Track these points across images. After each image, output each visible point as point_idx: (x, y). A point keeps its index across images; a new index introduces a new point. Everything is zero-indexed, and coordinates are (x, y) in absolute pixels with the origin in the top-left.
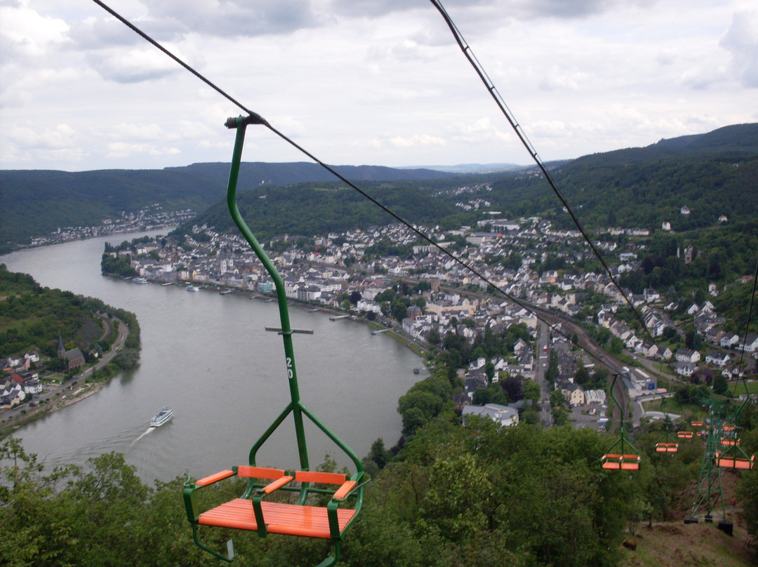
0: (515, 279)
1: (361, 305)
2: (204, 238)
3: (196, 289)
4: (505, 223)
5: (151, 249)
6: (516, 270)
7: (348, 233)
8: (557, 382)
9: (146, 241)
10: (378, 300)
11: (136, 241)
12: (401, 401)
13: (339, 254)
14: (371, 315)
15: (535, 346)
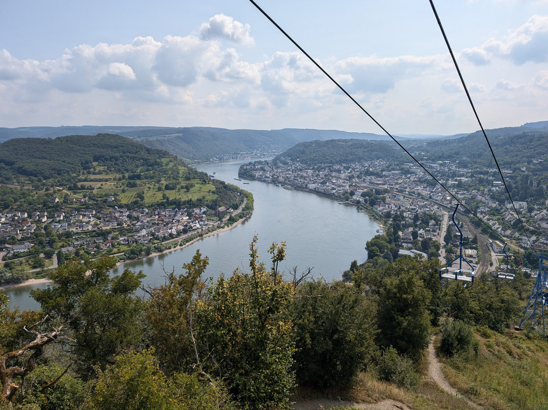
0: (434, 191)
1: (354, 197)
2: (285, 163)
3: (280, 185)
4: (431, 163)
5: (261, 166)
6: (434, 187)
7: (352, 164)
8: (450, 243)
9: (260, 163)
10: (363, 195)
11: (255, 162)
12: (367, 244)
13: (347, 173)
14: (358, 202)
15: (440, 225)
